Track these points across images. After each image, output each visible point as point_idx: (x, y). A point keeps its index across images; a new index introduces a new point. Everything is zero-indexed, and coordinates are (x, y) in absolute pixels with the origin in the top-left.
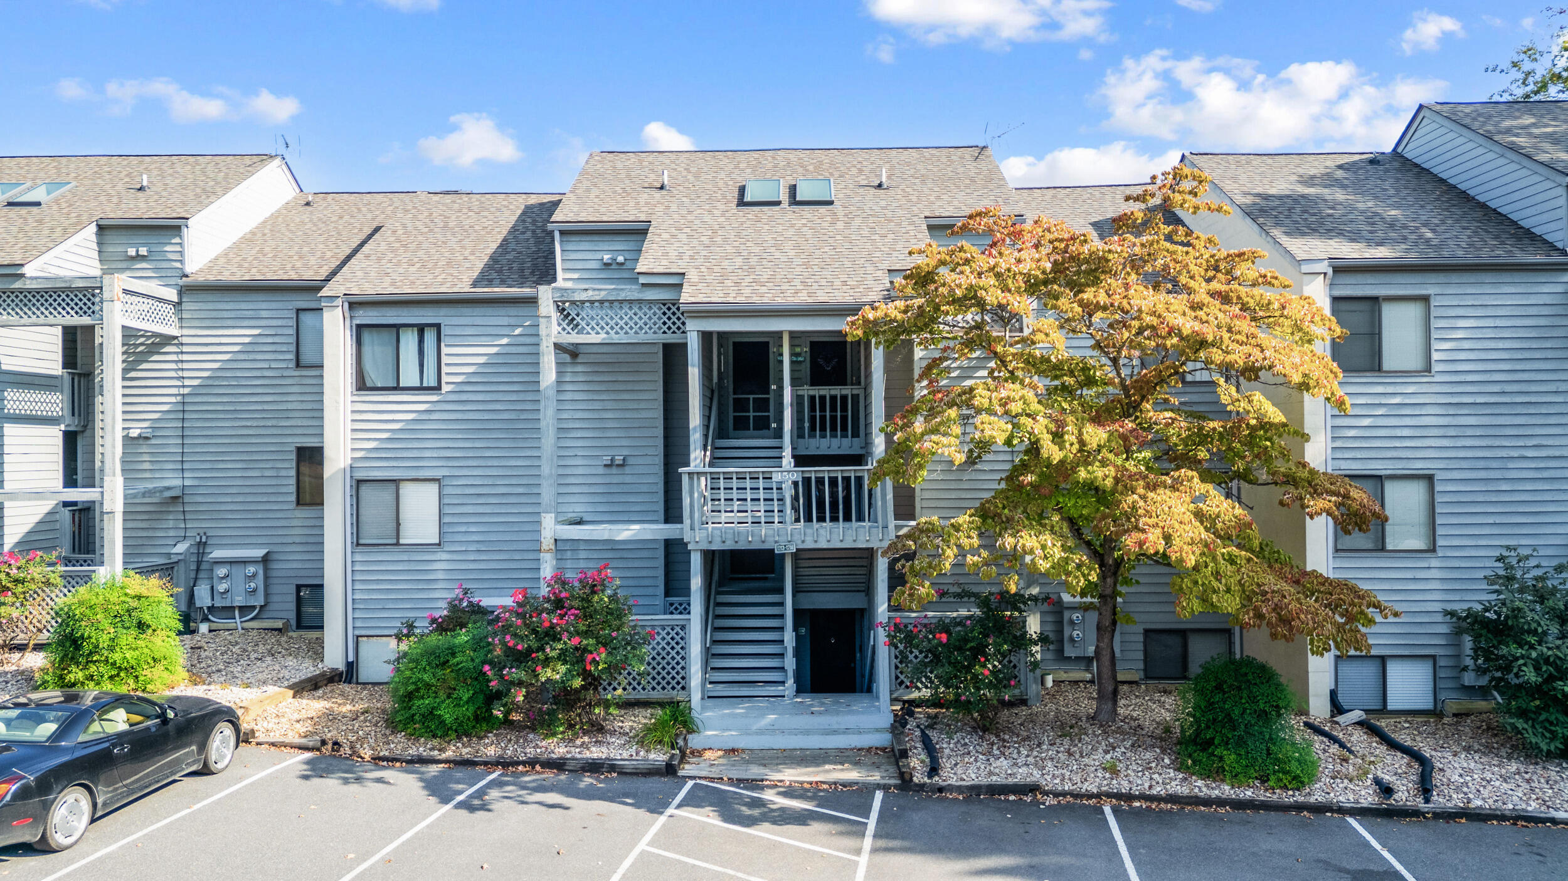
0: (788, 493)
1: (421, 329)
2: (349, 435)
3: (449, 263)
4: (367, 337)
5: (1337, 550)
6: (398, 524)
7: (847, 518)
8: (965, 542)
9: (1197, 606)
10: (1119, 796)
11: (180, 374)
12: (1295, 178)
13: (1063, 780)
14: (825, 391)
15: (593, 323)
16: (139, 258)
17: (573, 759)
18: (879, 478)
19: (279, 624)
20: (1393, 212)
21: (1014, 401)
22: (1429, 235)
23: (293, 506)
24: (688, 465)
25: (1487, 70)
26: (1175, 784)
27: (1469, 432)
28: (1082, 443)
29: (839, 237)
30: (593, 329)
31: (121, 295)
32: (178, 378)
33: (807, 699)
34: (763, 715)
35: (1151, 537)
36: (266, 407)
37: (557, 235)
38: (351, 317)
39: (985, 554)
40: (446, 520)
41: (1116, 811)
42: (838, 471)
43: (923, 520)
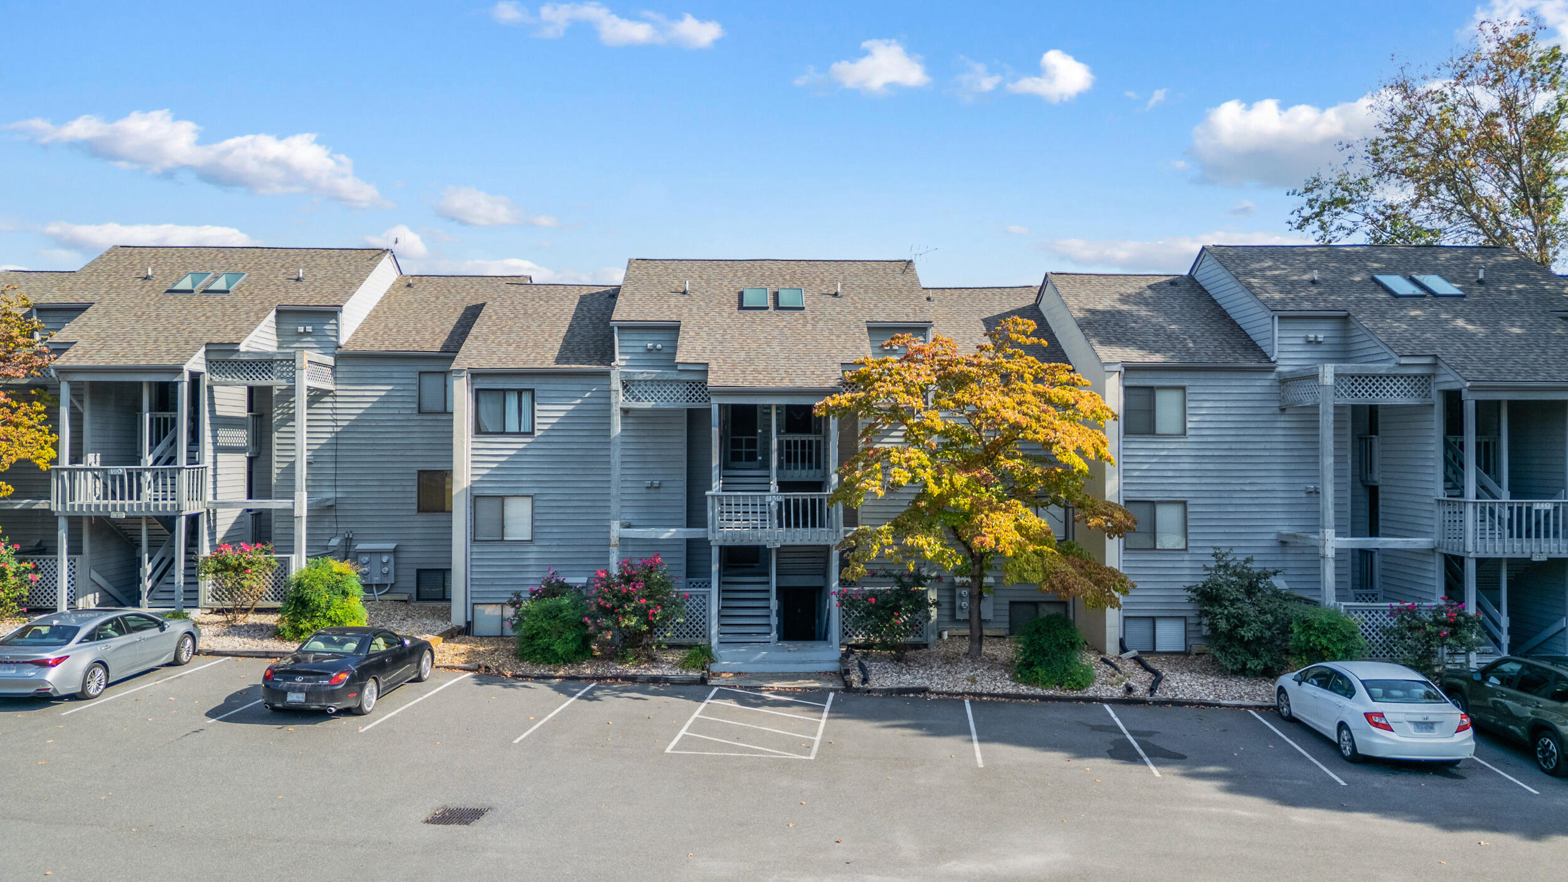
0: (775, 510)
1: (520, 392)
2: (470, 465)
3: (535, 345)
4: (482, 397)
5: (1125, 549)
6: (503, 527)
7: (813, 525)
8: (884, 541)
9: (1015, 579)
10: (975, 694)
11: (335, 417)
12: (1117, 296)
13: (942, 686)
14: (799, 437)
15: (646, 395)
16: (306, 334)
17: (641, 675)
18: (834, 502)
19: (405, 597)
20: (1173, 327)
21: (913, 459)
22: (1191, 345)
23: (415, 513)
24: (710, 489)
25: (1288, 194)
26: (1010, 688)
27: (1209, 474)
28: (952, 484)
29: (808, 337)
30: (646, 398)
31: (307, 365)
32: (333, 420)
33: (786, 644)
34: (758, 653)
35: (988, 539)
36: (396, 442)
37: (616, 329)
38: (472, 384)
39: (895, 548)
40: (537, 524)
41: (971, 702)
42: (808, 495)
43: (861, 527)
